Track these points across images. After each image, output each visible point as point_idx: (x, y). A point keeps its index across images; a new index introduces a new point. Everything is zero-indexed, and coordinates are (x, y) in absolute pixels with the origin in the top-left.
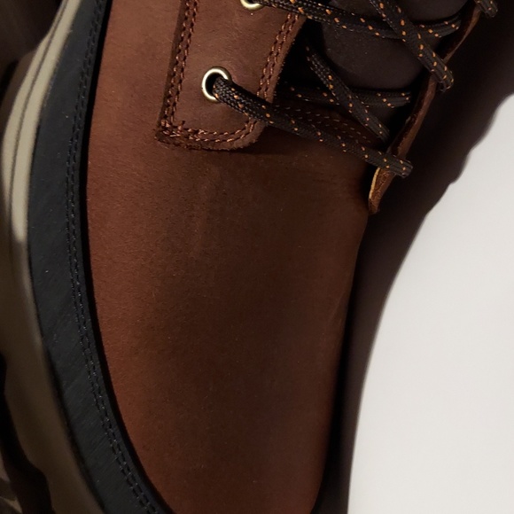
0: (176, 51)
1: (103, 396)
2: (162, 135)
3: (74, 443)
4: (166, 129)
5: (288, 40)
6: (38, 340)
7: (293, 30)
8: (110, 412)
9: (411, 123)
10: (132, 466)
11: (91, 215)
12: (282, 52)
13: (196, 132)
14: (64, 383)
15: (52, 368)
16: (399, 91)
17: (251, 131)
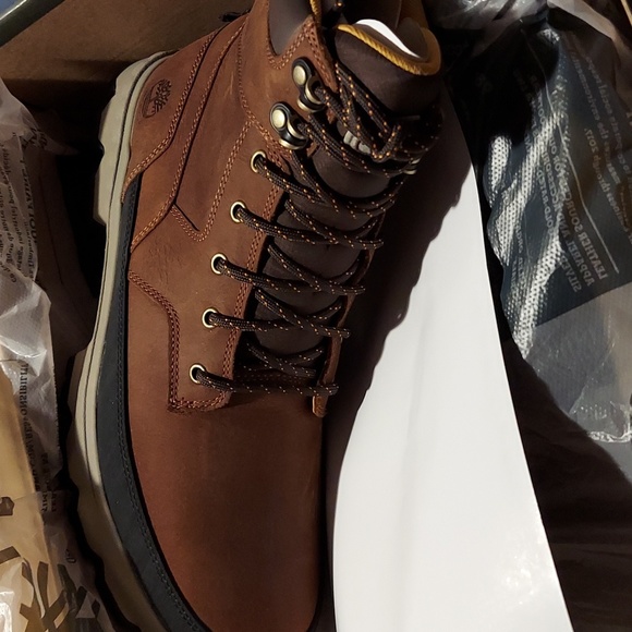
0: (171, 356)
1: (165, 574)
2: (172, 408)
3: (153, 606)
4: (173, 404)
5: (235, 344)
6: (120, 545)
7: (236, 337)
8: (170, 584)
9: (328, 365)
10: (189, 614)
11: (138, 464)
12: (233, 351)
13: (192, 403)
14: (140, 570)
15: (132, 562)
16: (314, 349)
17: (223, 398)
